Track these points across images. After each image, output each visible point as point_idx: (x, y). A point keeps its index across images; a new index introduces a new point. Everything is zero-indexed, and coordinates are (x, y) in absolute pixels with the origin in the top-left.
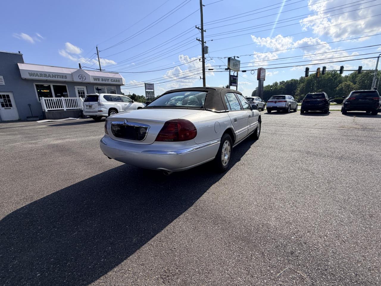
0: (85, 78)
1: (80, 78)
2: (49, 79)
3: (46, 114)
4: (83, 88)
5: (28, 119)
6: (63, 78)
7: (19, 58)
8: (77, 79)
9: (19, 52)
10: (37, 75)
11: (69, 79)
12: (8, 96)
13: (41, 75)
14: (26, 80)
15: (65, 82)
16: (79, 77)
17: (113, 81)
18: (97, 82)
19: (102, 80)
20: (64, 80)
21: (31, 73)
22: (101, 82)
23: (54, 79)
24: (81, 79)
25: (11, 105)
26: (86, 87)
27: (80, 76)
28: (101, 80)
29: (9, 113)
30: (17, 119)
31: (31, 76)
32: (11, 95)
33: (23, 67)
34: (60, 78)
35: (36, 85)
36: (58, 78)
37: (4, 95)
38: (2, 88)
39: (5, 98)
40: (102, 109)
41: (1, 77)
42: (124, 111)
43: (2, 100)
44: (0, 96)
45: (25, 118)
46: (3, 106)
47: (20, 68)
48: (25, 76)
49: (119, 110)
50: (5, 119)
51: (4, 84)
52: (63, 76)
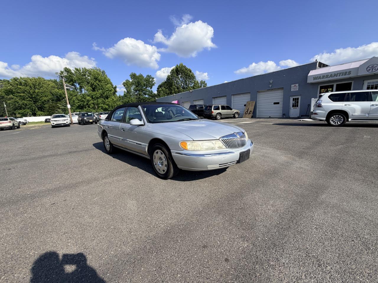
0: (377, 68)
1: (369, 70)
2: (331, 79)
3: (310, 114)
6: (346, 74)
7: (313, 66)
8: (363, 73)
9: (316, 60)
10: (320, 78)
11: (352, 75)
12: (298, 99)
13: (323, 77)
14: (312, 84)
15: (350, 79)
16: (367, 68)
20: (347, 76)
21: (315, 77)
23: (335, 78)
24: (371, 71)
25: (297, 106)
27: (371, 66)
29: (295, 112)
30: (297, 117)
31: (314, 80)
32: (300, 97)
33: (312, 73)
34: (342, 75)
35: (320, 87)
36: (339, 76)
37: (296, 98)
38: (295, 93)
39: (296, 100)
40: (318, 111)
41: (297, 85)
42: (365, 115)
43: (294, 102)
44: (294, 99)
45: (301, 116)
46: (293, 106)
47: (309, 75)
48: (310, 81)
49: (350, 113)
50: (291, 116)
51: (298, 90)
52: (346, 72)
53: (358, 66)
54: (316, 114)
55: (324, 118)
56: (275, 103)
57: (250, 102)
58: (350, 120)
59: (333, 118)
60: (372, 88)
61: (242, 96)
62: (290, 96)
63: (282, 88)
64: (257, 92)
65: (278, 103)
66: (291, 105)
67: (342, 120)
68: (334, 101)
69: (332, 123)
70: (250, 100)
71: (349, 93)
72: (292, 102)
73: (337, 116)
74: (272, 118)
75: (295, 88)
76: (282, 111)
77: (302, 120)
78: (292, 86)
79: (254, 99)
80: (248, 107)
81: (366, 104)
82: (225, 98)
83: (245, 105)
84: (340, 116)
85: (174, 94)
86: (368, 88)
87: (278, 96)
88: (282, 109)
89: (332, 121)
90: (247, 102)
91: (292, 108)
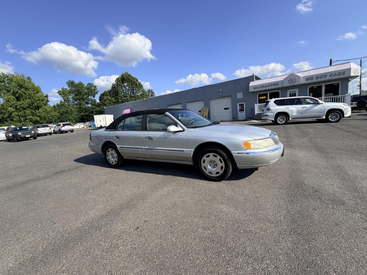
0: (295, 81)
1: (290, 82)
2: (265, 88)
3: (255, 116)
4: (296, 91)
5: (248, 119)
6: (275, 85)
7: (252, 78)
8: (287, 84)
9: (253, 74)
10: (258, 88)
11: (279, 86)
12: (243, 104)
13: (260, 87)
14: (253, 92)
15: (278, 89)
16: (289, 81)
17: (333, 75)
18: (310, 81)
19: (317, 78)
20: (276, 87)
21: (255, 87)
22: (314, 80)
23: (269, 88)
24: (291, 83)
25: (243, 111)
26: (299, 88)
27: (291, 80)
28: (314, 78)
29: (242, 115)
30: (244, 119)
31: (254, 89)
32: (244, 103)
33: (252, 84)
34: (273, 86)
35: (259, 95)
36: (271, 86)
37: (241, 104)
38: (241, 100)
39: (241, 106)
40: (268, 114)
41: (241, 93)
42: (300, 115)
43: (240, 107)
44: (240, 105)
45: (247, 118)
46: (240, 111)
47: (250, 85)
48: (251, 90)
49: (290, 114)
50: (239, 119)
51: (242, 97)
52: (276, 84)
53: (283, 80)
54: (267, 116)
55: (273, 118)
56: (225, 109)
57: (204, 108)
58: (290, 119)
59: (279, 118)
60: (293, 96)
61: (196, 103)
62: (237, 102)
63: (230, 96)
64: (209, 99)
65: (228, 109)
66: (238, 110)
67: (285, 119)
68: (278, 105)
69: (279, 122)
70: (203, 107)
71: (287, 99)
72: (239, 107)
73: (282, 116)
74: (224, 121)
75: (240, 96)
76: (231, 115)
77: (251, 122)
78: (238, 94)
79: (207, 105)
80: (203, 113)
81: (299, 107)
82: (181, 105)
83: (200, 111)
84: (284, 117)
85: (126, 103)
86: (290, 96)
87: (227, 102)
88: (231, 113)
89: (279, 120)
90: (202, 109)
91: (239, 112)
